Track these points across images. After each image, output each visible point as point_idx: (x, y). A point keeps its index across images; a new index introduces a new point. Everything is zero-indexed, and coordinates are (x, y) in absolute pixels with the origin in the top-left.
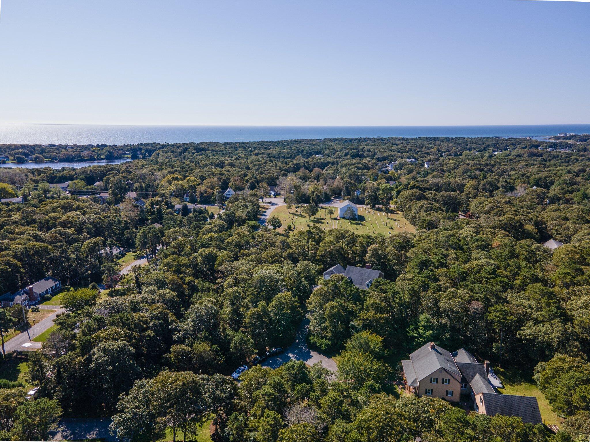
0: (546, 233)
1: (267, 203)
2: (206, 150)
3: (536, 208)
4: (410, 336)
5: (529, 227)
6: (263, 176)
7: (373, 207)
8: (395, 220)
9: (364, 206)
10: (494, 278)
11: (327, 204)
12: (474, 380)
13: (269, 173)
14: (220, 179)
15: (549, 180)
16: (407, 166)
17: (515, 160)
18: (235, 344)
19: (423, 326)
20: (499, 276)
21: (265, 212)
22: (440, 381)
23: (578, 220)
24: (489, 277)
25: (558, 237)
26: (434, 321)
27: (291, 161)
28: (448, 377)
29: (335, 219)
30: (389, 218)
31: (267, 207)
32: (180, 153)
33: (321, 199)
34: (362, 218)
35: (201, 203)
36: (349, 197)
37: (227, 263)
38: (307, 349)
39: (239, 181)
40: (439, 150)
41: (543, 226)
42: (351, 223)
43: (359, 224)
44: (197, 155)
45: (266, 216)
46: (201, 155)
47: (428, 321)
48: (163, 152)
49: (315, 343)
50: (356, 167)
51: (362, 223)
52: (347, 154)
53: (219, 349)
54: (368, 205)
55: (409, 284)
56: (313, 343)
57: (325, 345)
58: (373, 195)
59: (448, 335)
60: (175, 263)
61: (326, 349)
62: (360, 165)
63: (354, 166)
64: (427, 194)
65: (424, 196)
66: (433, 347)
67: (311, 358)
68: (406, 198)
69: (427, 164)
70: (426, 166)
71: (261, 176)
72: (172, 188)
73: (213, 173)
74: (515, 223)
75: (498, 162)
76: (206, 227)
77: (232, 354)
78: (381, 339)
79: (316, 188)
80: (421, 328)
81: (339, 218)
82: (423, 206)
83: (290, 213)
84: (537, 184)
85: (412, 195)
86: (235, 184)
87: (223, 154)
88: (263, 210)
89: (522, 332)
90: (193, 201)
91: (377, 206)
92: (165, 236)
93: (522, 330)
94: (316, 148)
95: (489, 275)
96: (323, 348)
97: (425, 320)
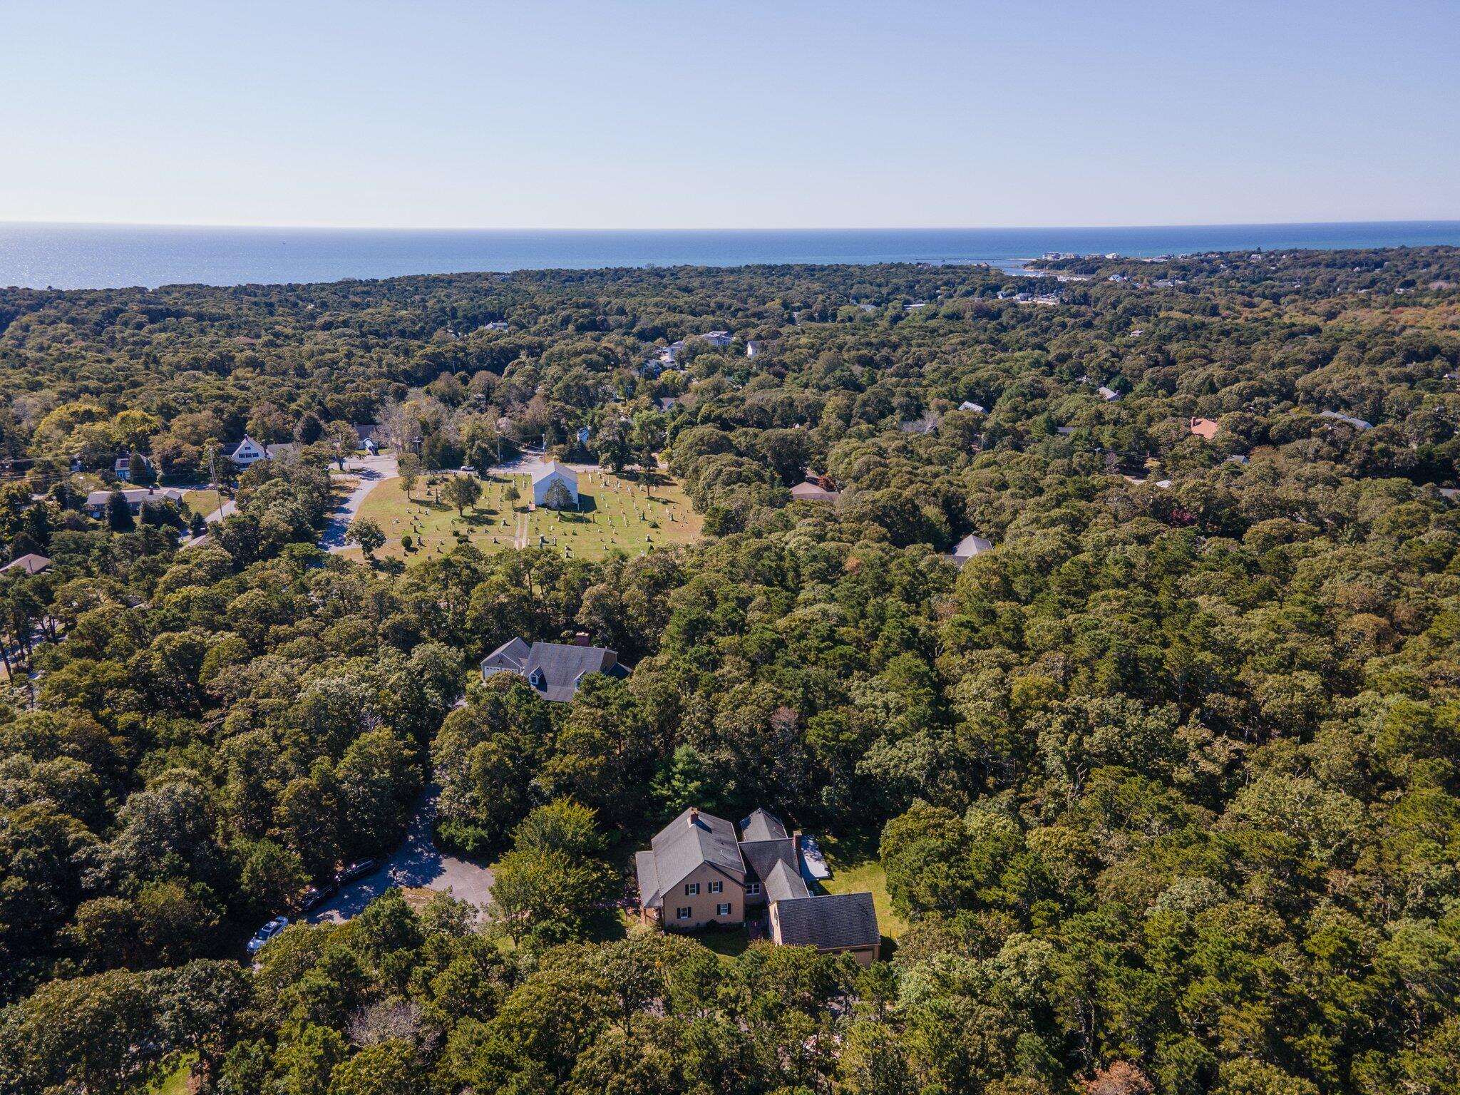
0: (964, 519)
1: (353, 471)
2: (179, 315)
3: (953, 459)
4: (657, 796)
5: (931, 511)
6: (341, 397)
7: (618, 471)
8: (666, 502)
9: (597, 467)
10: (831, 648)
11: (508, 466)
12: (772, 874)
13: (357, 389)
14: (218, 411)
15: (993, 386)
16: (705, 356)
17: (941, 331)
18: (253, 871)
19: (681, 773)
20: (842, 642)
21: (346, 500)
22: (704, 888)
23: (1021, 488)
24: (822, 646)
25: (984, 527)
26: (704, 758)
27: (421, 347)
28: (719, 878)
29: (524, 510)
30: (652, 499)
31: (352, 485)
32: (97, 324)
33: (491, 457)
34: (587, 503)
35: (167, 482)
36: (561, 446)
37: (232, 668)
38: (432, 855)
39: (275, 415)
40: (786, 305)
41: (960, 504)
42: (563, 518)
43: (580, 520)
44: (151, 332)
45: (348, 512)
46: (164, 330)
47: (692, 759)
48: (42, 323)
49: (451, 839)
50: (584, 361)
51: (589, 515)
52: (566, 321)
53: (211, 891)
54: (604, 465)
55: (657, 681)
56: (448, 838)
57: (475, 841)
58: (615, 443)
59: (732, 784)
60: (87, 680)
61: (475, 848)
62: (595, 357)
63: (579, 359)
64: (738, 437)
65: (730, 441)
66: (695, 819)
67: (440, 874)
68: (690, 448)
69: (754, 346)
70: (750, 351)
71: (336, 396)
72: (76, 444)
73: (198, 396)
74: (903, 505)
75: (905, 338)
76: (174, 569)
77: (246, 896)
78: (590, 813)
79: (480, 428)
80: (677, 776)
81: (533, 507)
82: (721, 471)
83: (413, 501)
84: (972, 397)
85: (702, 440)
86: (263, 423)
87: (231, 327)
88: (342, 495)
89: (864, 763)
90: (144, 477)
91: (627, 468)
92: (54, 601)
93: (864, 759)
94: (490, 303)
95: (822, 642)
96: (468, 848)
97: (685, 758)
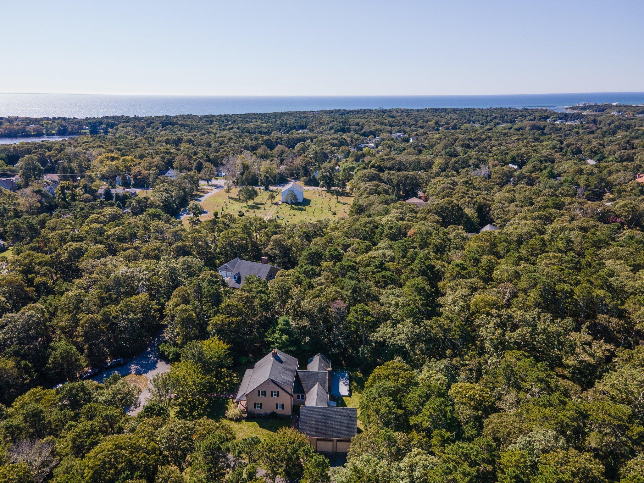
1: (212, 185)
2: (174, 124)
3: (492, 189)
4: (267, 341)
5: (469, 211)
6: (217, 154)
7: (328, 191)
8: (345, 204)
9: (318, 188)
10: (381, 272)
11: (280, 186)
12: (312, 390)
13: (224, 151)
14: (163, 158)
15: (526, 157)
16: (386, 142)
17: (509, 134)
19: (280, 330)
20: (386, 269)
21: (202, 196)
22: (269, 394)
23: (522, 202)
24: (375, 270)
25: (498, 221)
26: (293, 323)
27: (262, 137)
28: (277, 389)
29: (276, 204)
30: (339, 202)
31: (208, 191)
32: (142, 127)
33: (270, 181)
34: (306, 202)
35: (135, 186)
36: (305, 178)
37: (90, 260)
38: (155, 359)
39: (185, 161)
40: (436, 123)
41: (487, 209)
42: (292, 208)
43: (300, 209)
44: (161, 131)
45: (200, 201)
46: (165, 130)
47: (287, 323)
48: (123, 127)
49: (163, 352)
50: (330, 143)
51: (304, 208)
52: (331, 128)
53: (30, 365)
54: (322, 187)
57: (174, 354)
58: (327, 176)
59: (307, 339)
61: (173, 358)
62: (335, 141)
63: (327, 143)
64: (384, 175)
65: (380, 177)
66: (275, 355)
67: (154, 369)
68: (359, 179)
69: (413, 139)
70: (411, 141)
71: (215, 154)
72: (104, 169)
73: (157, 152)
74: (452, 207)
75: (489, 136)
77: (50, 369)
78: (226, 346)
79: (270, 169)
80: (277, 332)
81: (280, 203)
82: (367, 188)
83: (230, 198)
84: (514, 162)
85: (365, 175)
86: (180, 164)
87: (192, 129)
88: (202, 194)
89: (376, 334)
90: (126, 184)
91: (333, 188)
93: (376, 332)
94: (302, 122)
95: (376, 268)
96: (169, 358)
97: (282, 322)
